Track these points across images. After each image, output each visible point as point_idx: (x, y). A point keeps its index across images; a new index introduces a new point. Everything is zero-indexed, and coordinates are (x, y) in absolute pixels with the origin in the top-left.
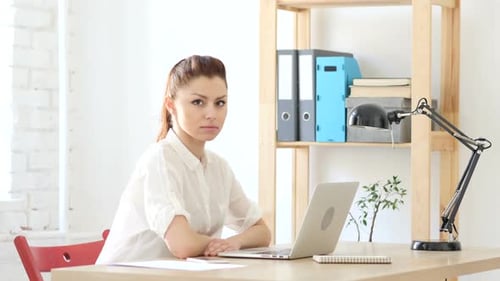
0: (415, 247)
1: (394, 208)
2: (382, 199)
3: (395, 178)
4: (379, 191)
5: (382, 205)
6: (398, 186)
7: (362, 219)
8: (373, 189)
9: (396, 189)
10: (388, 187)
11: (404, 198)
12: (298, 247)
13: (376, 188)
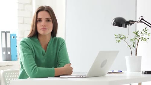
0: (143, 73)
1: (145, 40)
2: (140, 37)
3: (146, 28)
4: (139, 34)
5: (140, 40)
6: (147, 31)
7: (133, 45)
8: (137, 33)
9: (146, 33)
10: (143, 32)
11: (149, 37)
12: (90, 72)
13: (138, 33)
